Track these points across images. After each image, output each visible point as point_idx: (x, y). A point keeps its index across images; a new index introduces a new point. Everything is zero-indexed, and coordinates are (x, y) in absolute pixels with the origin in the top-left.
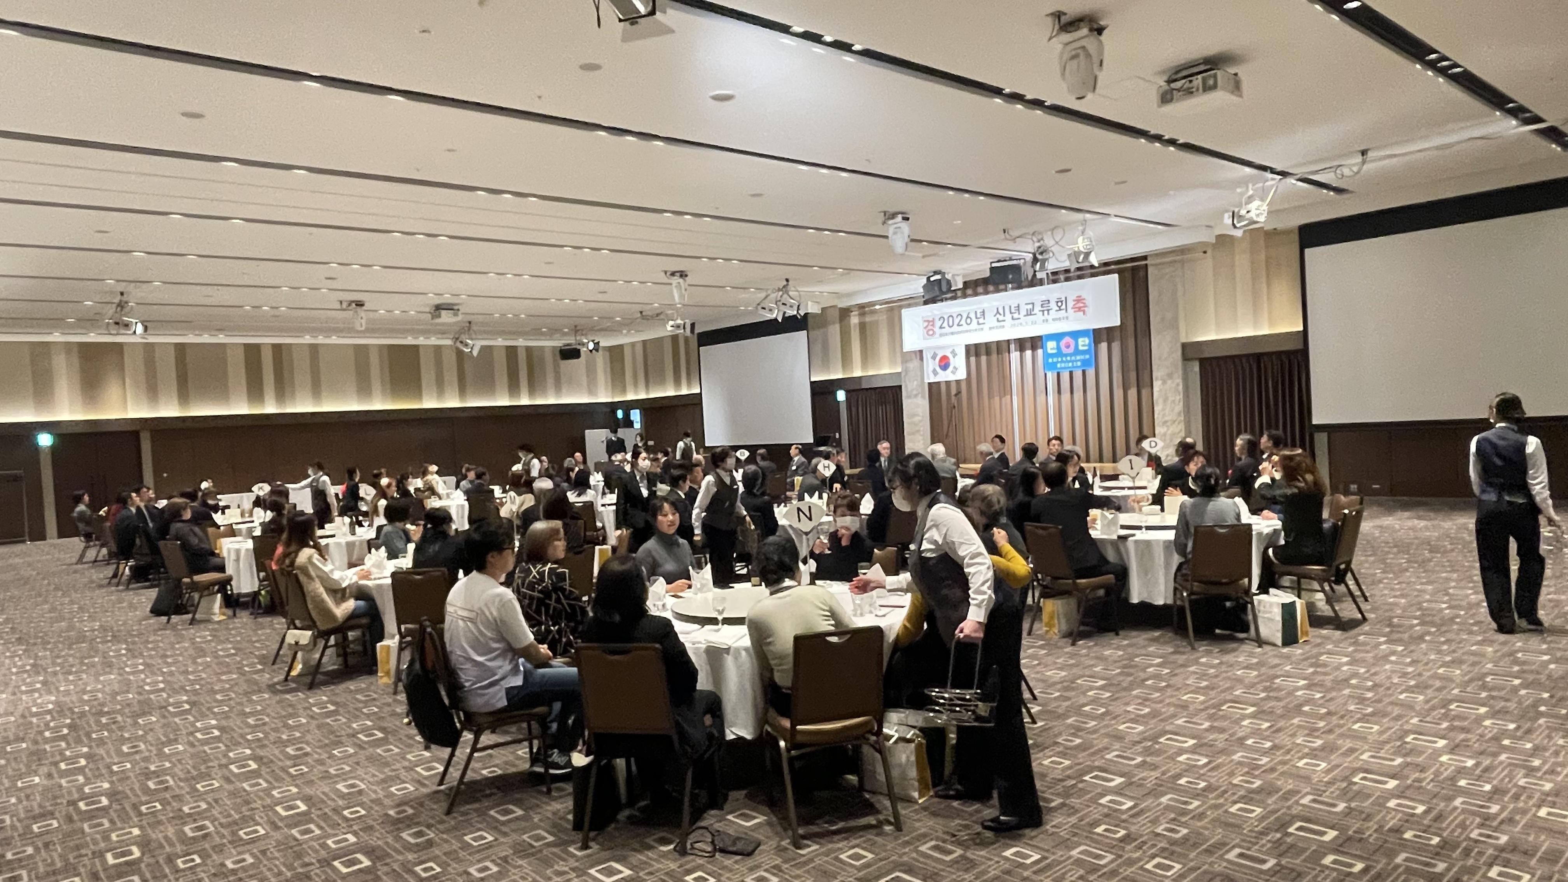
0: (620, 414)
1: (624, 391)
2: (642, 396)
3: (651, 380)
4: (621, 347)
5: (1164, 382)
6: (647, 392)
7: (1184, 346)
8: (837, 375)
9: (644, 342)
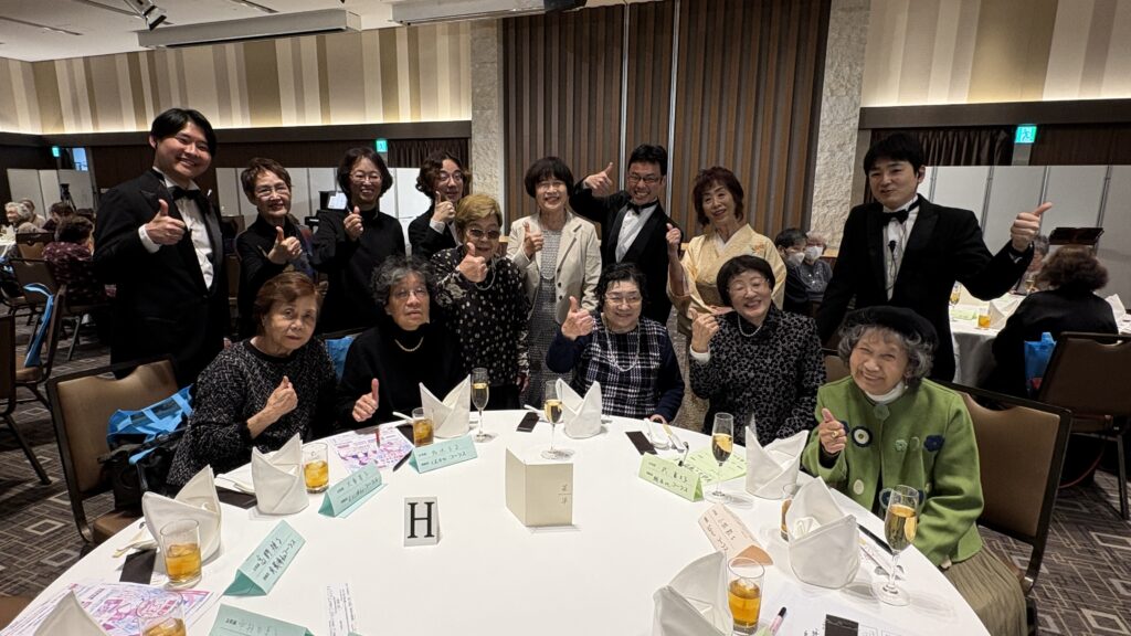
0: (56, 152)
1: (60, 122)
2: (88, 128)
3: (98, 110)
4: (49, 65)
5: (833, 154)
6: (95, 123)
7: (865, 113)
8: (375, 117)
9: (86, 59)
